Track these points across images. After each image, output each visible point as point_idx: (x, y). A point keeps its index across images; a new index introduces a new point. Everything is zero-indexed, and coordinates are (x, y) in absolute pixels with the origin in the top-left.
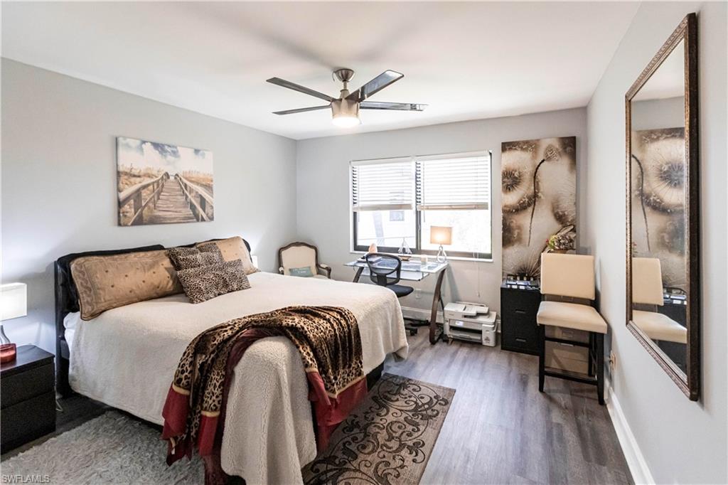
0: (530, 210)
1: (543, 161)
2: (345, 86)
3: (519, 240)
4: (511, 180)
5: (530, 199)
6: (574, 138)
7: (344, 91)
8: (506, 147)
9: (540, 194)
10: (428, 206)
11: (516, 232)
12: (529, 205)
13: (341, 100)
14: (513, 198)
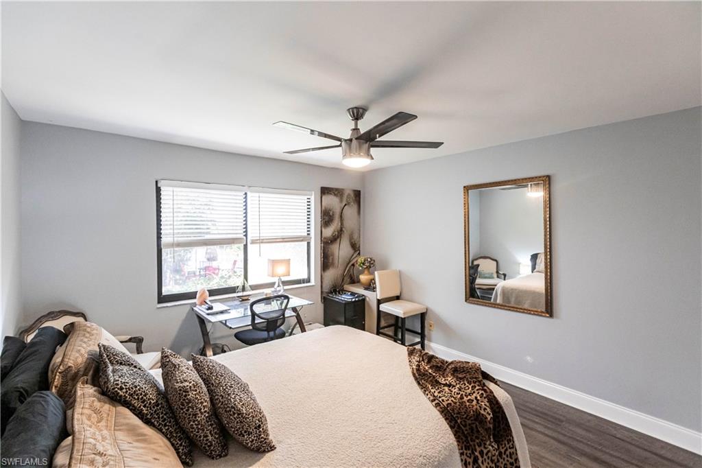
0: (338, 240)
1: (345, 205)
2: (356, 124)
3: (333, 264)
4: (327, 217)
5: (338, 233)
6: (360, 191)
7: (356, 129)
8: (325, 191)
9: (344, 229)
10: (263, 239)
11: (331, 258)
12: (338, 237)
13: (351, 140)
14: (329, 232)
